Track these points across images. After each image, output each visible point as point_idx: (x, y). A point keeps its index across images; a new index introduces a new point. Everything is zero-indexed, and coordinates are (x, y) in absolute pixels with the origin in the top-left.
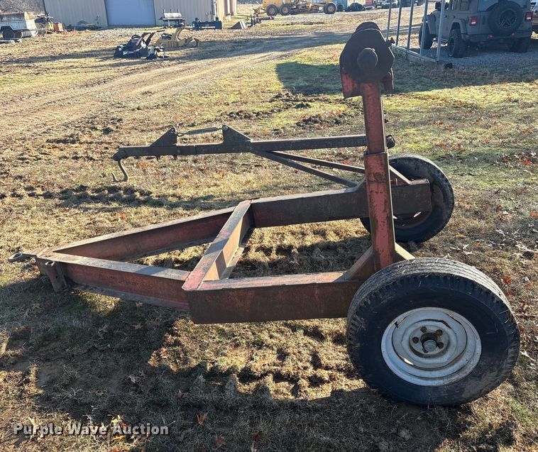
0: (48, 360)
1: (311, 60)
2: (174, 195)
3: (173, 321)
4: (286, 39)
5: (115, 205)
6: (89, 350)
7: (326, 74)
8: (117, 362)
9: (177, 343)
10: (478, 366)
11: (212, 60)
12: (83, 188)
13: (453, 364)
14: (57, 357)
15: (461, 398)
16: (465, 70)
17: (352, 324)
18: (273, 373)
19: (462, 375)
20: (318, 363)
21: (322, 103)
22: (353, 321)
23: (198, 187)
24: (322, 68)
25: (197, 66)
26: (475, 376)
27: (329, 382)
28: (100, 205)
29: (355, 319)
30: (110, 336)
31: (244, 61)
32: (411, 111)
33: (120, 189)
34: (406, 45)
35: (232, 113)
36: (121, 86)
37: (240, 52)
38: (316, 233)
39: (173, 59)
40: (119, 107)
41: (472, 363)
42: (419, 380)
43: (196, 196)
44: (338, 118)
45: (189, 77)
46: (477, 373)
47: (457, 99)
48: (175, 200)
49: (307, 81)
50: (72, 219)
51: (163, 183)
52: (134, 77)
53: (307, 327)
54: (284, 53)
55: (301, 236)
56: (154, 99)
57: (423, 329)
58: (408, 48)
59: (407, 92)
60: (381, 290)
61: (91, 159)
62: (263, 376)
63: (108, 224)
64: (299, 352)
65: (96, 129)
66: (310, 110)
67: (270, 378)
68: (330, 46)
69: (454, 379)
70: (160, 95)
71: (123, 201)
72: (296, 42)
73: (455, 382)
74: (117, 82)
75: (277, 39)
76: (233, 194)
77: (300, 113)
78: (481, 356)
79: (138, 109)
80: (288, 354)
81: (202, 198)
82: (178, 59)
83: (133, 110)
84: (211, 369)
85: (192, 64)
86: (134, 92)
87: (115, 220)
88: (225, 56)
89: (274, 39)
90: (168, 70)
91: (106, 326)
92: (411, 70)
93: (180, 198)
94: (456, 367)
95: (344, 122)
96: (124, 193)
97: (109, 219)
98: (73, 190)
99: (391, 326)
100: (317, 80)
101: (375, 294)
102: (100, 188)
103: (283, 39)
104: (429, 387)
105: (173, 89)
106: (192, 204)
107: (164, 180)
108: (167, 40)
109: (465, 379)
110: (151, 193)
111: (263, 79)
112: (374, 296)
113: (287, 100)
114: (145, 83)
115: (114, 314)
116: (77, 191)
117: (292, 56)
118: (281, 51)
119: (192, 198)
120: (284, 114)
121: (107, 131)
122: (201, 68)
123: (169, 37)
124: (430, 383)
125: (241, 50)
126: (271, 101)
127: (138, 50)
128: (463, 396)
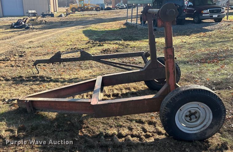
0: (37, 136)
1: (96, 29)
2: (61, 78)
3: (82, 120)
4: (83, 21)
5: (38, 82)
6: (53, 131)
7: (105, 34)
8: (66, 135)
9: (88, 127)
10: (211, 124)
11: (54, 29)
12: (21, 77)
13: (201, 124)
14: (40, 135)
15: (205, 137)
16: (162, 32)
17: (164, 111)
18: (130, 135)
19: (205, 128)
20: (145, 131)
21: (108, 44)
22: (165, 110)
23: (70, 75)
24: (102, 32)
25: (49, 31)
26: (210, 128)
27: (152, 137)
28: (31, 83)
29: (165, 109)
30: (59, 126)
31: (69, 29)
32: (145, 46)
33: (37, 76)
34: (136, 22)
35: (72, 48)
36: (18, 39)
37: (65, 26)
38: (126, 89)
39: (37, 29)
40: (21, 47)
41: (209, 123)
42: (189, 131)
43: (71, 78)
44: (117, 50)
45: (47, 35)
46: (211, 127)
47: (162, 42)
48: (62, 80)
49: (98, 36)
50: (21, 88)
51: (55, 74)
52: (22, 36)
53: (136, 119)
54: (84, 26)
55: (120, 90)
56: (35, 44)
57: (190, 111)
58: (137, 23)
59: (141, 39)
60: (175, 97)
61: (19, 66)
62: (126, 136)
63: (39, 89)
64: (136, 128)
65: (16, 55)
66: (104, 47)
67: (129, 136)
68: (103, 23)
69: (202, 130)
70: (37, 43)
71: (41, 81)
72: (88, 22)
73: (202, 131)
74: (16, 38)
75: (79, 21)
76: (86, 77)
77: (100, 48)
78: (212, 120)
79: (30, 48)
80: (133, 129)
81: (73, 79)
82: (39, 29)
83: (28, 48)
84: (105, 134)
85: (46, 31)
86: (25, 41)
87: (41, 88)
88: (59, 28)
89: (78, 21)
90: (37, 33)
91: (56, 123)
92: (140, 32)
93: (64, 79)
94: (202, 125)
95: (120, 51)
96: (40, 78)
97: (38, 87)
98: (17, 78)
99: (179, 110)
100: (102, 36)
101: (173, 98)
102: (29, 77)
103: (82, 21)
104: (193, 134)
105: (42, 40)
106: (70, 81)
107: (55, 73)
108: (32, 21)
109: (206, 129)
110: (51, 78)
111: (79, 36)
112: (173, 99)
113: (93, 44)
114: (29, 38)
115: (57, 119)
116: (18, 78)
117: (88, 27)
118: (83, 25)
119: (69, 79)
120: (94, 48)
121: (21, 56)
122: (51, 32)
123: (33, 20)
124: (193, 132)
125: (65, 25)
126: (86, 44)
127: (21, 25)
128: (206, 136)
